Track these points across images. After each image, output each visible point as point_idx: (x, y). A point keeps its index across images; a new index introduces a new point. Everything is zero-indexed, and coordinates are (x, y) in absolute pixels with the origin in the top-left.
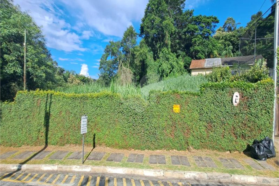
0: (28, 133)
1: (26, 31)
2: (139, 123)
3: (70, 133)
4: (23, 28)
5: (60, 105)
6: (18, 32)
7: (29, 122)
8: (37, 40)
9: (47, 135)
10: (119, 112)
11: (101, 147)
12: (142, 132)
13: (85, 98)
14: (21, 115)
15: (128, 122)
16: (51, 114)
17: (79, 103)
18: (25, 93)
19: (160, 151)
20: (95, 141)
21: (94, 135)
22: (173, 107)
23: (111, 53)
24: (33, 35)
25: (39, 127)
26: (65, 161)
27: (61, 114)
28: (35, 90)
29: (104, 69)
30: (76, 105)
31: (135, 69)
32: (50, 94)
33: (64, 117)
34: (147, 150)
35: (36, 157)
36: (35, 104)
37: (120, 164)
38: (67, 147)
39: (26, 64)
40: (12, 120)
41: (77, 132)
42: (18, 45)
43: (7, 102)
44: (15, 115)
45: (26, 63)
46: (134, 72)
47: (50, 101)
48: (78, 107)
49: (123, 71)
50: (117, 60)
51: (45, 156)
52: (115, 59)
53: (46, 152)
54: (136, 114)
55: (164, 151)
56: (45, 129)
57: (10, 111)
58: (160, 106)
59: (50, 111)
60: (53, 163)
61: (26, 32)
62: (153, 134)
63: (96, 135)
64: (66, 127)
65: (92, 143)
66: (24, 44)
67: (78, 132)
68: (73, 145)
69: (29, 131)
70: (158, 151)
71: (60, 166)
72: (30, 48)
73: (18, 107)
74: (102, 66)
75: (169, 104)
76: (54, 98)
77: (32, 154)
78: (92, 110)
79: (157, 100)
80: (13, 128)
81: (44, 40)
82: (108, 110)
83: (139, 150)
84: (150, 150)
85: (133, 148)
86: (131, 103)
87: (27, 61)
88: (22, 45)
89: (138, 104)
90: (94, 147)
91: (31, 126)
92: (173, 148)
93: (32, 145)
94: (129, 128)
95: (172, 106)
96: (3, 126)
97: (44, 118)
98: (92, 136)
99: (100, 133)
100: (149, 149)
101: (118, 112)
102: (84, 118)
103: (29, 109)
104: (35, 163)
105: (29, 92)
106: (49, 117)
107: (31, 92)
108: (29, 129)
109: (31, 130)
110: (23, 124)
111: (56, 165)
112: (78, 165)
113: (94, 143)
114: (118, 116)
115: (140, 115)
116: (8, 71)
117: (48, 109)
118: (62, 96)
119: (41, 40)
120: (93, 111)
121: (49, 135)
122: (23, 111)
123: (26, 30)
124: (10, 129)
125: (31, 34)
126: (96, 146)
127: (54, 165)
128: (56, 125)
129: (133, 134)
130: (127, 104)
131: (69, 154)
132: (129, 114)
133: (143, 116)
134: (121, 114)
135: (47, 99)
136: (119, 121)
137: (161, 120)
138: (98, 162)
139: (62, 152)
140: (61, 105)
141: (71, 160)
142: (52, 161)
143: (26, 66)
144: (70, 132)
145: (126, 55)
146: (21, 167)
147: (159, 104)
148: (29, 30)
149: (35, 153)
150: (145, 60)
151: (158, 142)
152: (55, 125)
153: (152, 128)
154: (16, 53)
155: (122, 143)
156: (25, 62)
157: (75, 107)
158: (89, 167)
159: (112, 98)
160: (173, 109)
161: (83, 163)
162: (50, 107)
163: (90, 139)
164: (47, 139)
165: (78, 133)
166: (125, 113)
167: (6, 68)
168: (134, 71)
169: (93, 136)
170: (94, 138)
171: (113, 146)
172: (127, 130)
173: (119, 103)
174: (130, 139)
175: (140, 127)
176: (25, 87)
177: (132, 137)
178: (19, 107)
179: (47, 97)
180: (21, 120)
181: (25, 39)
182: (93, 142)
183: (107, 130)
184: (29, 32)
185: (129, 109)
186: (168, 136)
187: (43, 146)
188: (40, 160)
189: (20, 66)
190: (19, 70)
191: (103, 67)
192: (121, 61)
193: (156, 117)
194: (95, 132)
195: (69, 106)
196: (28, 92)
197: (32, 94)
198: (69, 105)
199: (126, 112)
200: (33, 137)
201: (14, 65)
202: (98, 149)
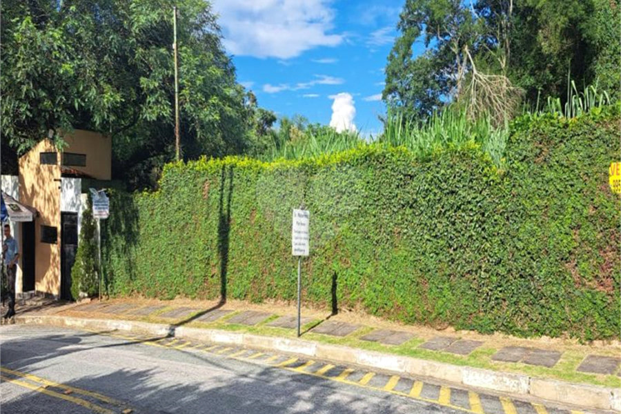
0: (187, 266)
1: (176, 11)
2: (471, 236)
3: (274, 270)
4: (170, 6)
5: (250, 192)
6: (163, 17)
7: (187, 240)
8: (201, 34)
9: (224, 273)
10: (403, 206)
11: (352, 313)
12: (480, 267)
13: (310, 171)
14: (171, 222)
15: (434, 234)
16: (231, 217)
17: (295, 185)
18: (178, 167)
19: (554, 340)
20: (337, 295)
21: (335, 277)
22: (607, 174)
23: (424, 26)
24: (191, 20)
25: (207, 252)
26: (259, 328)
27: (254, 217)
28: (198, 159)
29: (402, 95)
30: (287, 192)
31: (532, 74)
32: (228, 167)
33: (260, 226)
34: (502, 335)
35: (202, 317)
36: (199, 195)
37: (397, 349)
38: (268, 307)
39: (179, 96)
40: (156, 235)
41: (292, 265)
42: (163, 50)
43: (147, 191)
44: (161, 223)
45: (179, 92)
46: (526, 87)
47: (228, 184)
48: (293, 196)
49: (477, 88)
50: (450, 50)
51: (221, 317)
52: (443, 47)
53: (221, 311)
54: (459, 208)
55: (570, 344)
56: (220, 257)
57: (152, 214)
58: (549, 175)
59: (229, 211)
60: (234, 330)
61: (176, 16)
62: (521, 276)
63: (339, 276)
64: (264, 250)
65: (330, 298)
66: (174, 46)
67: (294, 267)
68: (282, 303)
69: (189, 261)
70: (544, 340)
71: (248, 335)
72: (186, 52)
73: (166, 204)
74: (395, 82)
75: (587, 161)
76: (237, 176)
77: (194, 313)
78: (325, 204)
79: (538, 151)
80: (159, 253)
81: (218, 29)
82: (371, 202)
83: (472, 332)
84: (512, 333)
85: (451, 324)
86: (442, 171)
87: (181, 87)
88: (170, 49)
89: (464, 175)
90: (335, 311)
91: (192, 248)
92: (608, 332)
93: (195, 297)
94: (437, 254)
95: (604, 170)
96: (142, 250)
97: (217, 229)
98: (327, 279)
99: (349, 270)
100: (509, 329)
101: (399, 204)
102: (299, 215)
103: (187, 207)
104: (199, 327)
105: (186, 164)
106: (228, 225)
107: (190, 164)
108: (187, 257)
109: (191, 259)
110: (177, 244)
111: (239, 333)
112: (288, 338)
113: (334, 301)
114: (400, 217)
115: (471, 210)
116: (148, 115)
117: (225, 206)
118: (255, 169)
119: (209, 30)
120: (330, 207)
121: (228, 273)
122: (176, 211)
123: (177, 9)
124: (154, 255)
125: (187, 18)
126: (340, 310)
127: (236, 333)
128: (243, 247)
129: (450, 275)
130: (430, 176)
131: (270, 319)
132: (437, 208)
133: (483, 215)
134: (411, 211)
135: (224, 180)
136: (405, 233)
137: (553, 224)
138: (338, 338)
139: (255, 314)
140: (252, 194)
141: (274, 328)
142: (232, 326)
143: (179, 100)
144: (274, 266)
145: (492, 21)
146: (173, 330)
147: (545, 166)
148: (184, 6)
149: (200, 311)
150: (582, 20)
151: (543, 307)
152: (241, 247)
153: (517, 254)
154: (159, 73)
155: (414, 305)
156: (176, 90)
157: (286, 197)
158: (313, 343)
159: (381, 163)
160: (605, 182)
161: (299, 335)
162: (229, 201)
163: (323, 289)
164: (224, 282)
165: (293, 270)
166: (422, 206)
167: (144, 109)
168: (529, 81)
169: (332, 280)
170: (334, 286)
171: (389, 312)
172: (429, 263)
173: (405, 175)
174: (441, 293)
175: (473, 251)
176: (178, 154)
177: (447, 285)
178: (169, 203)
179: (223, 173)
180: (173, 233)
181: (175, 33)
182: (331, 296)
183: (370, 264)
184: (183, 12)
185: (436, 191)
186: (584, 285)
187: (218, 300)
188: (210, 323)
189: (167, 102)
190: (166, 112)
191: (396, 88)
192: (466, 49)
193: (535, 216)
194: (335, 266)
195: (272, 194)
196: (185, 166)
197: (192, 169)
198: (272, 192)
199: (424, 203)
200: (196, 277)
201: (157, 102)
202: (343, 316)
